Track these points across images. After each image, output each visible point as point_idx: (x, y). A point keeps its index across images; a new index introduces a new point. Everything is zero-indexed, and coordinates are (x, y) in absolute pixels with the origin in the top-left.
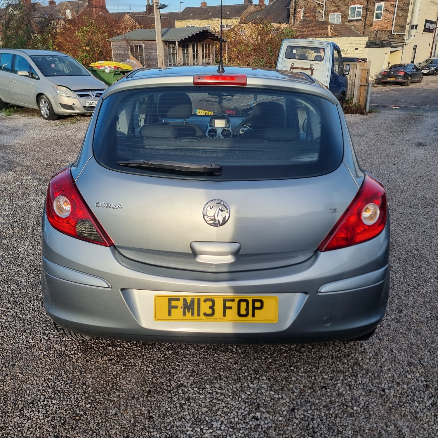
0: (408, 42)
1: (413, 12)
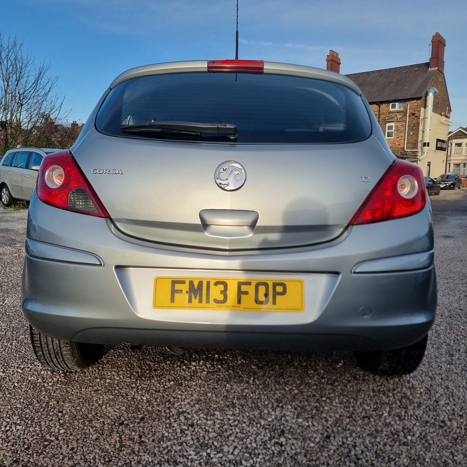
0: (421, 158)
1: (423, 132)
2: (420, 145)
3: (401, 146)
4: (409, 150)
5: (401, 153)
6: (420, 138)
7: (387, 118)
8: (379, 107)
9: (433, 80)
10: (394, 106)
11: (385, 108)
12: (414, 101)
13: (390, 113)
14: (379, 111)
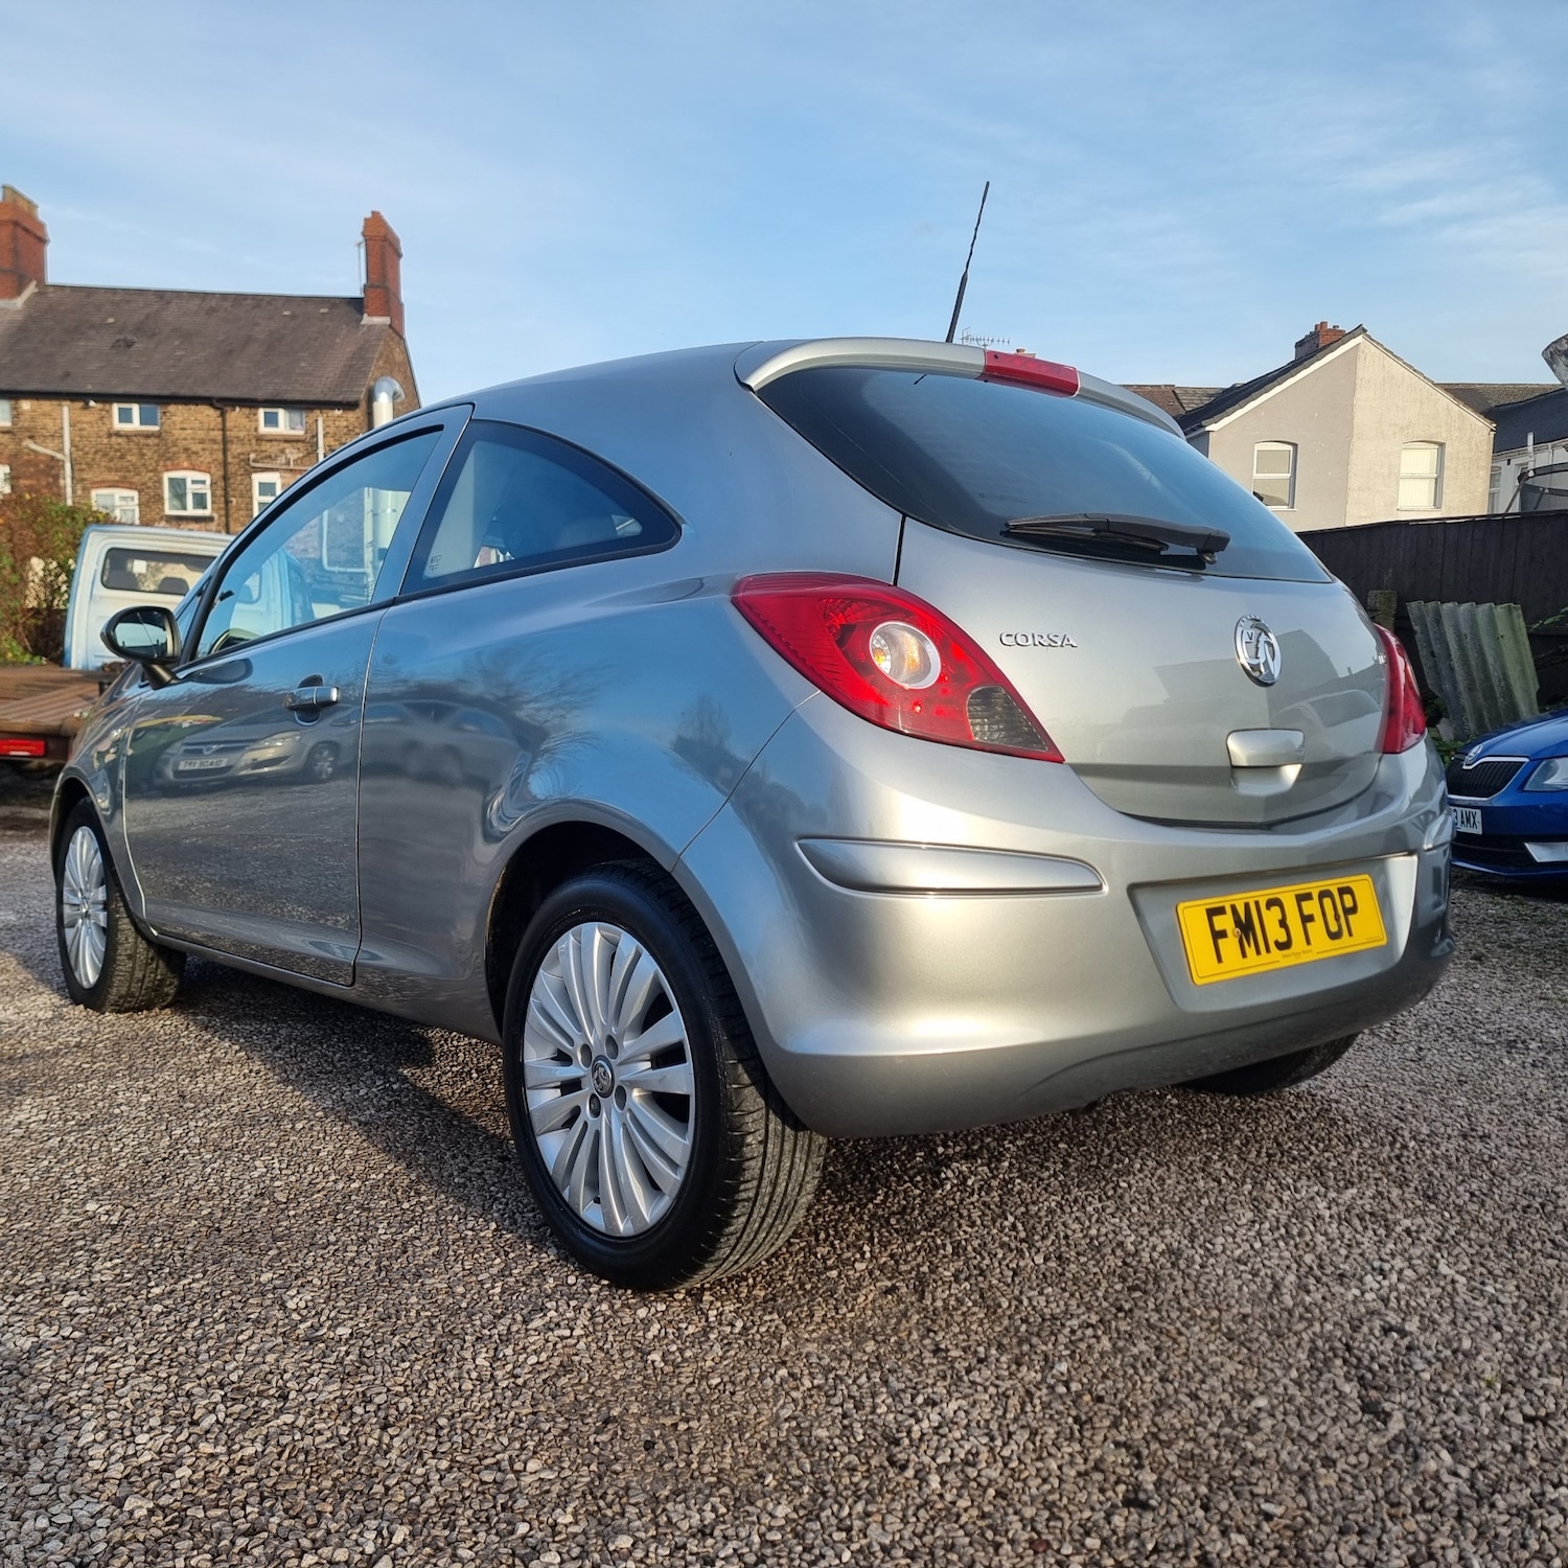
1: (375, 515)
2: (369, 555)
3: (312, 556)
4: (336, 569)
5: (314, 576)
6: (368, 537)
7: (252, 456)
8: (223, 415)
10: (271, 420)
11: (244, 421)
12: (337, 412)
13: (260, 439)
14: (224, 429)
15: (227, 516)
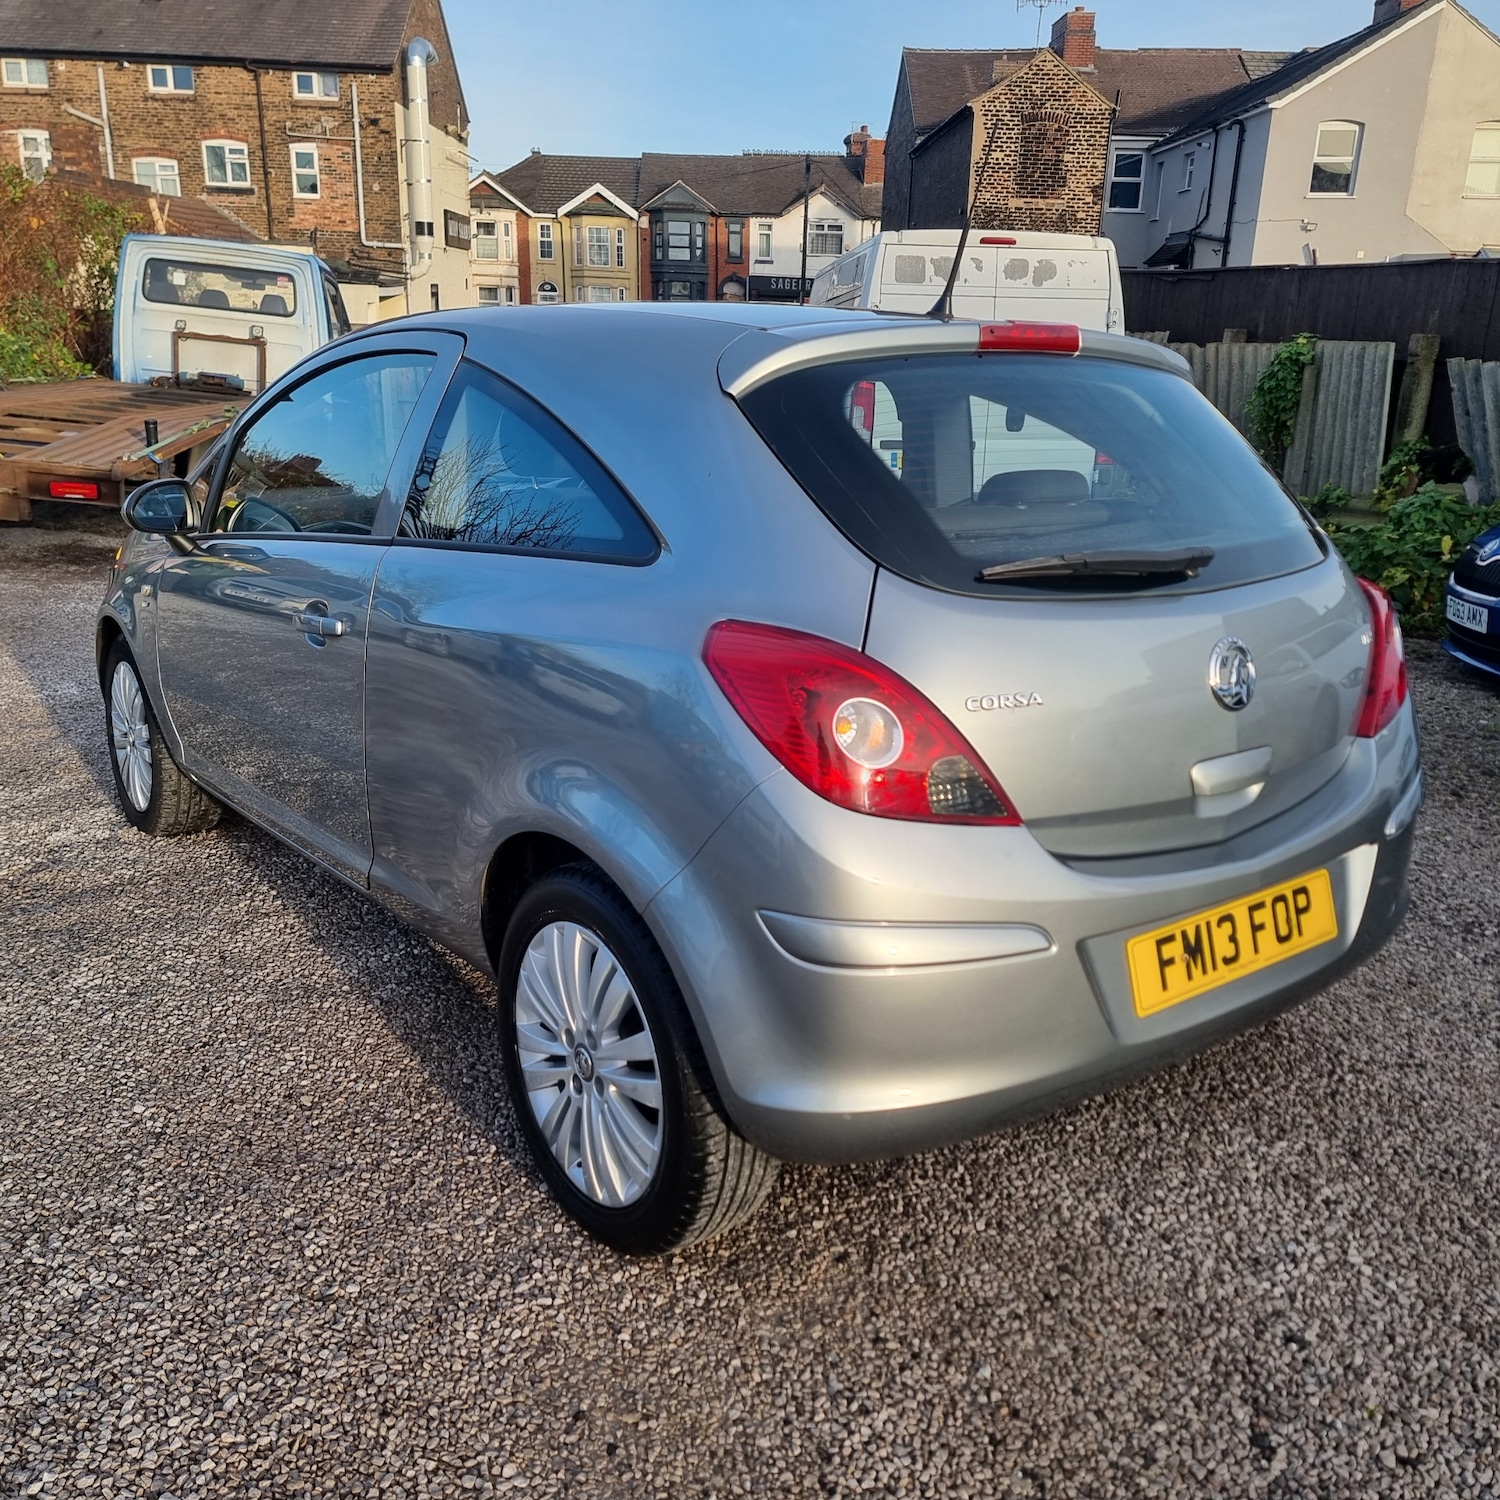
0: (413, 271)
1: (409, 185)
2: (405, 228)
3: (350, 229)
4: (375, 244)
5: (352, 251)
6: (404, 210)
7: (289, 124)
8: (256, 78)
9: (413, 11)
10: (306, 86)
11: (278, 85)
12: (372, 77)
13: (295, 105)
14: (258, 94)
15: (267, 188)
